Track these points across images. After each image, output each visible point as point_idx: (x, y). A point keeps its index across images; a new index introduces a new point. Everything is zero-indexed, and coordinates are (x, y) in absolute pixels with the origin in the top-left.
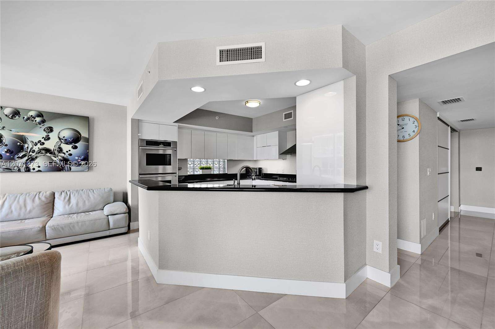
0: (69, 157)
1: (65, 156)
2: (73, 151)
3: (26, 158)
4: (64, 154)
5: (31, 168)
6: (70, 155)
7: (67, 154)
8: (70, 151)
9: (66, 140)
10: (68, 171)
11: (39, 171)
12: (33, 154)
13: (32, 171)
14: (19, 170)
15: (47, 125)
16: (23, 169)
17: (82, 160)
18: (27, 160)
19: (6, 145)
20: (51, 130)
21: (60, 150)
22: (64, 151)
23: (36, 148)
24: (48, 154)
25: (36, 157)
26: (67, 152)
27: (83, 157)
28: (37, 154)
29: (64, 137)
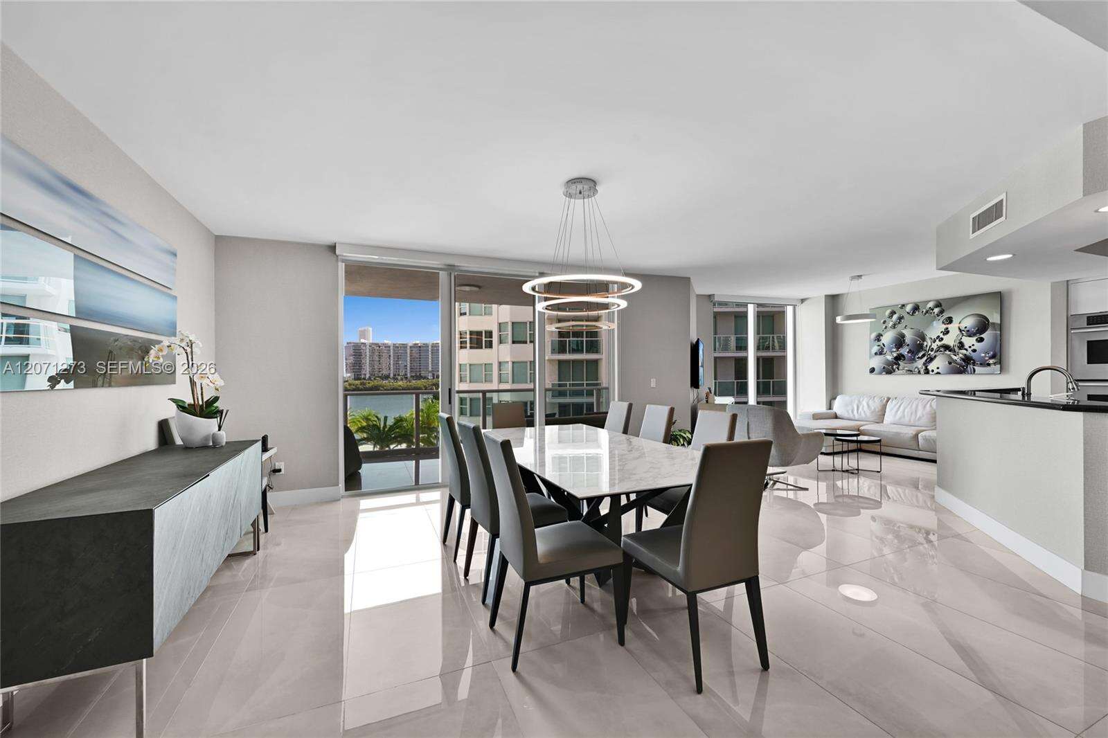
0: (973, 354)
1: (968, 353)
2: (978, 346)
3: (925, 358)
4: (966, 350)
5: (930, 370)
6: (974, 351)
7: (970, 350)
8: (973, 345)
9: (968, 331)
10: (971, 373)
11: (938, 373)
12: (932, 353)
13: (931, 373)
14: (919, 372)
15: (946, 315)
16: (922, 371)
17: (991, 358)
18: (926, 361)
19: (908, 345)
20: (950, 320)
21: (961, 345)
22: (966, 347)
23: (934, 346)
24: (947, 352)
25: (935, 357)
26: (970, 347)
27: (992, 353)
28: (935, 352)
29: (966, 327)
